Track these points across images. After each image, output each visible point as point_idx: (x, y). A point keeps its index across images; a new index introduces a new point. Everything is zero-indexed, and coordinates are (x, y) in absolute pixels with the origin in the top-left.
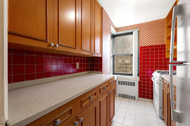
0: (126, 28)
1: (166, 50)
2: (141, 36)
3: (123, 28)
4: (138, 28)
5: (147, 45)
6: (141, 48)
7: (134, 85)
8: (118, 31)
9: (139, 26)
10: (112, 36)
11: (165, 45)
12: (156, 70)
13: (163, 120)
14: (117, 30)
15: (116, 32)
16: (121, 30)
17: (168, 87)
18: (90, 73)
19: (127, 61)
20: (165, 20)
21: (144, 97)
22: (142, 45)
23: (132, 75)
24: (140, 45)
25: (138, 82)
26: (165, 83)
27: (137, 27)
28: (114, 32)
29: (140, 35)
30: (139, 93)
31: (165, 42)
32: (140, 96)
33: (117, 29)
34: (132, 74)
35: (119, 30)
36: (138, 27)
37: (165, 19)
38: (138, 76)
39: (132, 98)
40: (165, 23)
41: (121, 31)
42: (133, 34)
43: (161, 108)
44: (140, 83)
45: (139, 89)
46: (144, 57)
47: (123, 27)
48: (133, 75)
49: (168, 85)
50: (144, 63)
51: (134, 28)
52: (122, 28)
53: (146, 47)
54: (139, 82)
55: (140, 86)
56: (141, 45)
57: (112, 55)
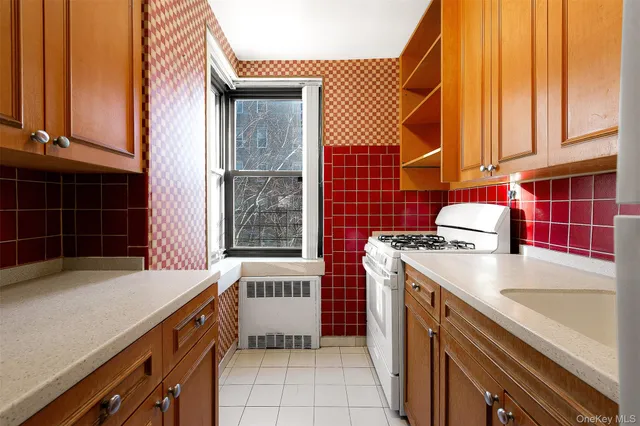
0: (276, 66)
1: (402, 165)
2: (328, 107)
3: (264, 66)
4: (318, 76)
5: (348, 141)
6: (328, 150)
7: (307, 294)
8: (245, 76)
9: (323, 69)
10: (221, 94)
11: (396, 149)
12: (373, 233)
13: (405, 418)
14: (241, 70)
15: (235, 78)
16: (256, 70)
17: (433, 304)
18: (65, 269)
19: (283, 202)
20: (397, 64)
21: (339, 332)
22: (332, 142)
23: (297, 253)
24: (324, 142)
25: (319, 280)
26: (415, 287)
27: (314, 72)
28: (230, 76)
29: (327, 103)
30: (325, 318)
31: (398, 137)
32: (326, 331)
33: (241, 62)
34: (300, 251)
35: (249, 70)
36: (318, 73)
37: (397, 59)
38: (320, 254)
39: (298, 346)
40: (398, 75)
41: (256, 73)
42: (301, 97)
43: (398, 375)
44: (325, 280)
45: (325, 306)
46: (338, 185)
47: (264, 62)
48: (304, 253)
49: (433, 294)
50: (339, 209)
51: (307, 75)
52: (260, 66)
53: (344, 149)
54: (323, 278)
55: (325, 294)
56: (328, 142)
57: (222, 172)
